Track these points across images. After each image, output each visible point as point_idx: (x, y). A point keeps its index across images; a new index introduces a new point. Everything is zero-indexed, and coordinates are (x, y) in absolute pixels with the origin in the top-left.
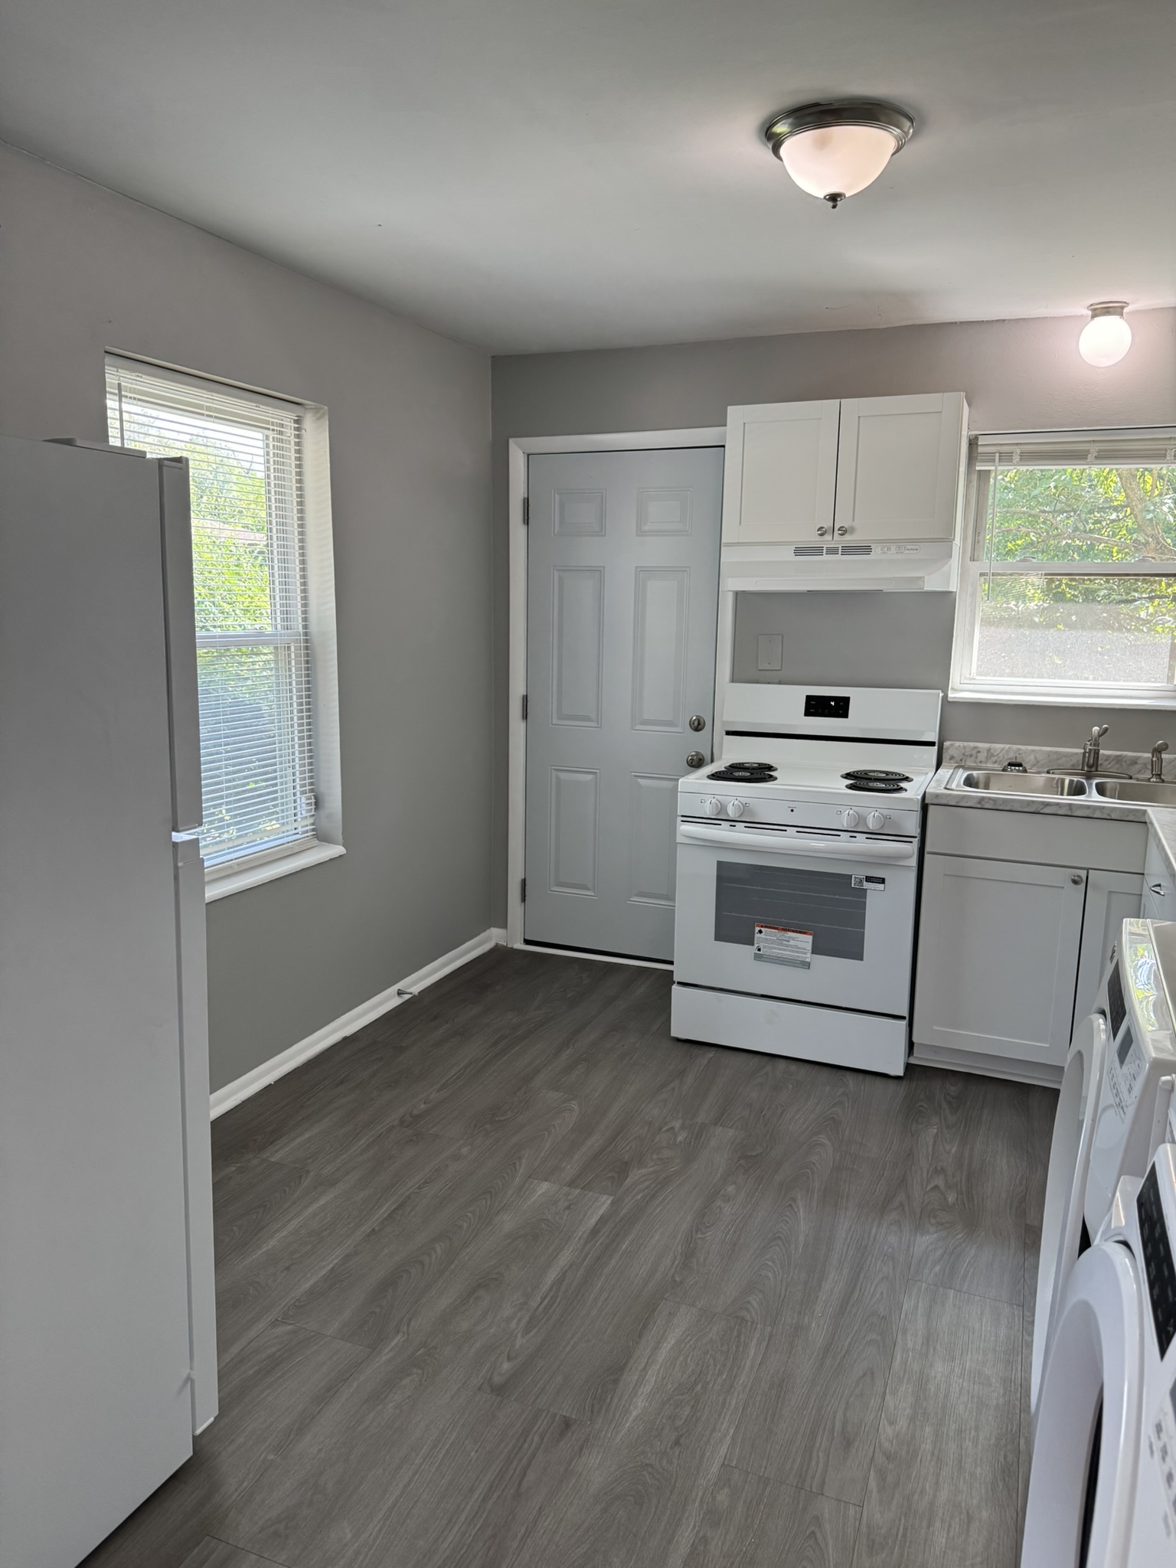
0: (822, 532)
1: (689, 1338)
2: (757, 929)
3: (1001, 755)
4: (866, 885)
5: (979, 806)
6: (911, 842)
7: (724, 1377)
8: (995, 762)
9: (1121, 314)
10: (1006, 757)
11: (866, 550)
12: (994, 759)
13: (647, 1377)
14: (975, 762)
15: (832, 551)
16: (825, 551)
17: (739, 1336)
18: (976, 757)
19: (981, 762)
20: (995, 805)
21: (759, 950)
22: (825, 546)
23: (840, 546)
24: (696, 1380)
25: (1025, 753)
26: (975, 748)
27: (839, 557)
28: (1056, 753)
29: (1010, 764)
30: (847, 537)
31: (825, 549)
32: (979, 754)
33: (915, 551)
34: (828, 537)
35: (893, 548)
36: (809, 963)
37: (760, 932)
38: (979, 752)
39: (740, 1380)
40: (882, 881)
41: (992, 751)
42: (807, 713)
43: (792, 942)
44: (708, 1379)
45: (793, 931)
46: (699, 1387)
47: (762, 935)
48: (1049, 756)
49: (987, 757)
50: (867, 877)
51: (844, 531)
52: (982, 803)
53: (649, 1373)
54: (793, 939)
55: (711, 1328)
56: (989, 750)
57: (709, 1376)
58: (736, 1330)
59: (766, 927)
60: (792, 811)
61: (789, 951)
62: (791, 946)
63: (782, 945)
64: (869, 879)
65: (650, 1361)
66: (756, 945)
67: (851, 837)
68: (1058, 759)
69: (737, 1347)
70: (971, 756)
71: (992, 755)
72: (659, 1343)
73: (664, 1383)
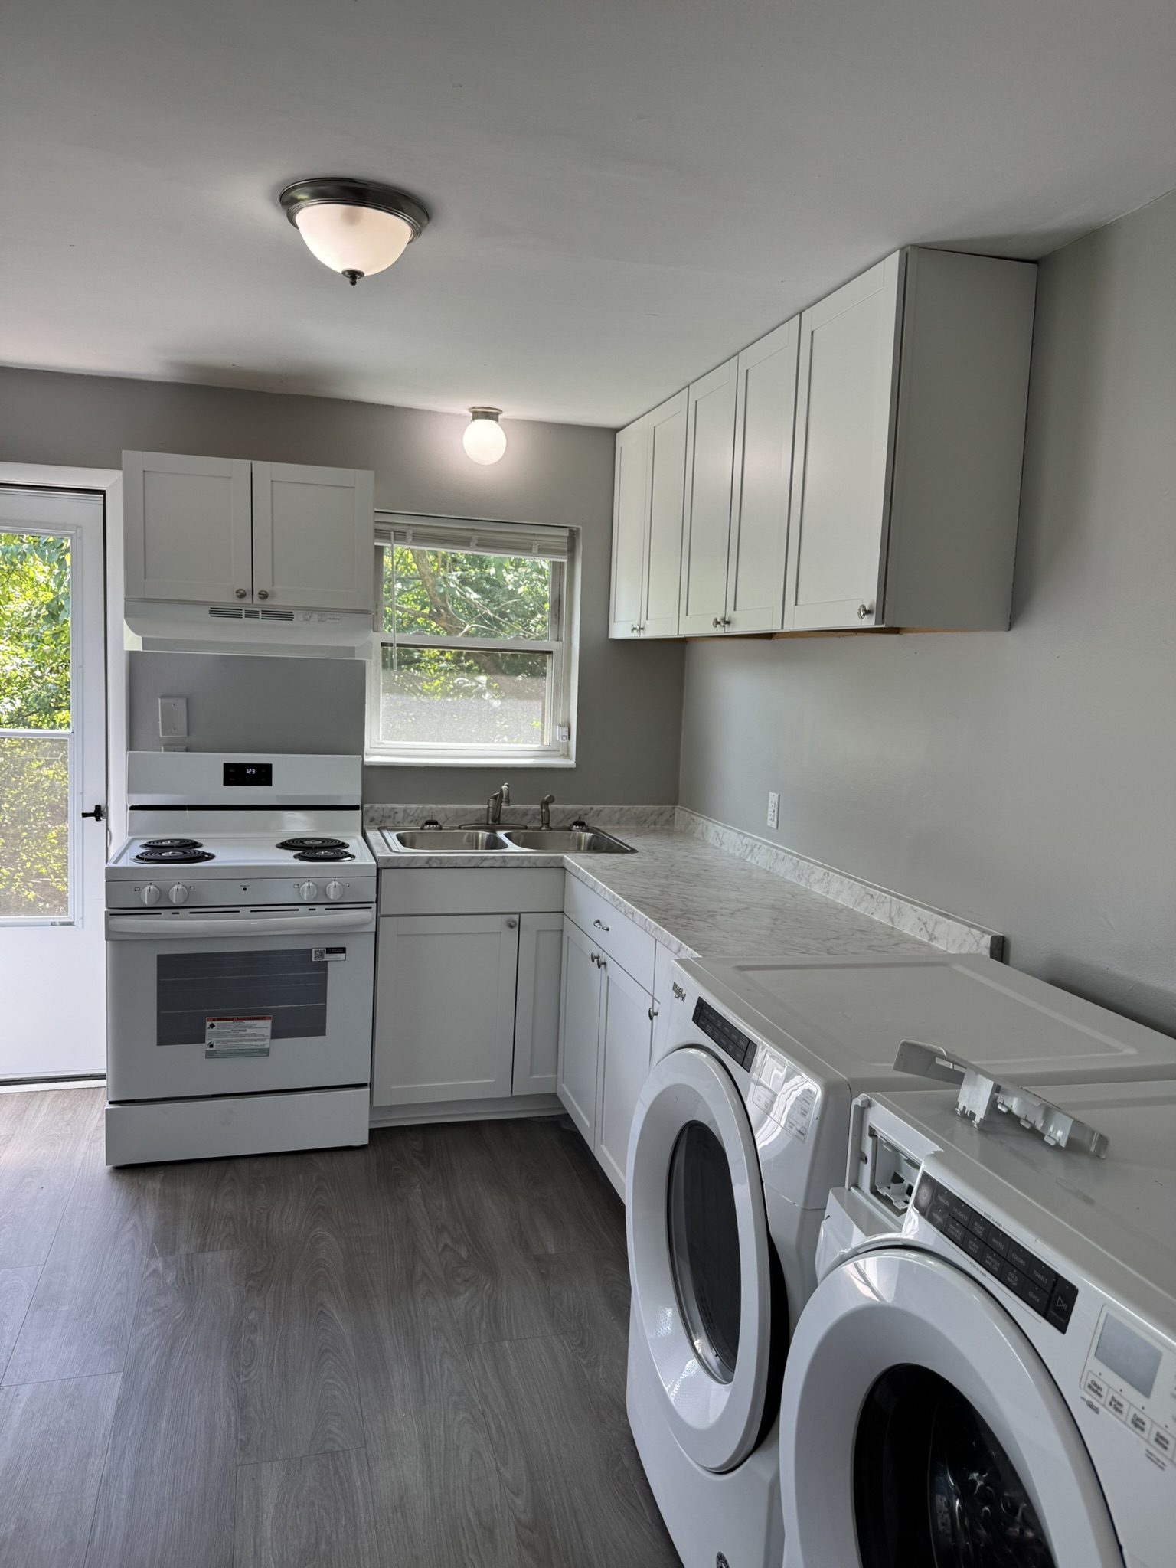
0: (242, 595)
1: (287, 1496)
2: (208, 1024)
3: (416, 814)
4: (327, 957)
5: (427, 866)
6: (370, 908)
7: (343, 1522)
8: (412, 821)
9: (497, 420)
10: (420, 816)
11: (286, 615)
12: (410, 819)
13: (263, 1560)
14: (394, 823)
15: (252, 614)
16: (244, 614)
17: (337, 1472)
18: (394, 818)
19: (398, 822)
20: (441, 863)
21: (211, 1046)
22: (244, 609)
23: (260, 610)
24: (316, 1539)
25: (437, 811)
26: (393, 809)
27: (259, 621)
28: (463, 809)
29: (428, 823)
30: (268, 602)
31: (243, 612)
32: (397, 815)
33: (337, 621)
34: (248, 600)
35: (315, 618)
36: (269, 1049)
37: (212, 1026)
38: (396, 813)
39: (360, 1518)
40: (343, 950)
41: (408, 811)
42: (227, 782)
43: (249, 1031)
44: (329, 1532)
45: (250, 1019)
46: (323, 1547)
47: (214, 1030)
48: (457, 812)
49: (404, 817)
50: (327, 949)
51: (264, 596)
52: (430, 862)
53: (263, 1556)
54: (251, 1027)
55: (305, 1477)
56: (405, 810)
57: (328, 1529)
58: (331, 1467)
59: (218, 1020)
60: (245, 889)
61: (247, 1041)
62: (249, 1035)
63: (238, 1035)
64: (330, 951)
65: (258, 1541)
66: (207, 1042)
67: (310, 910)
68: (464, 815)
69: (341, 1484)
70: (389, 817)
71: (409, 815)
72: (257, 1517)
73: (285, 1560)
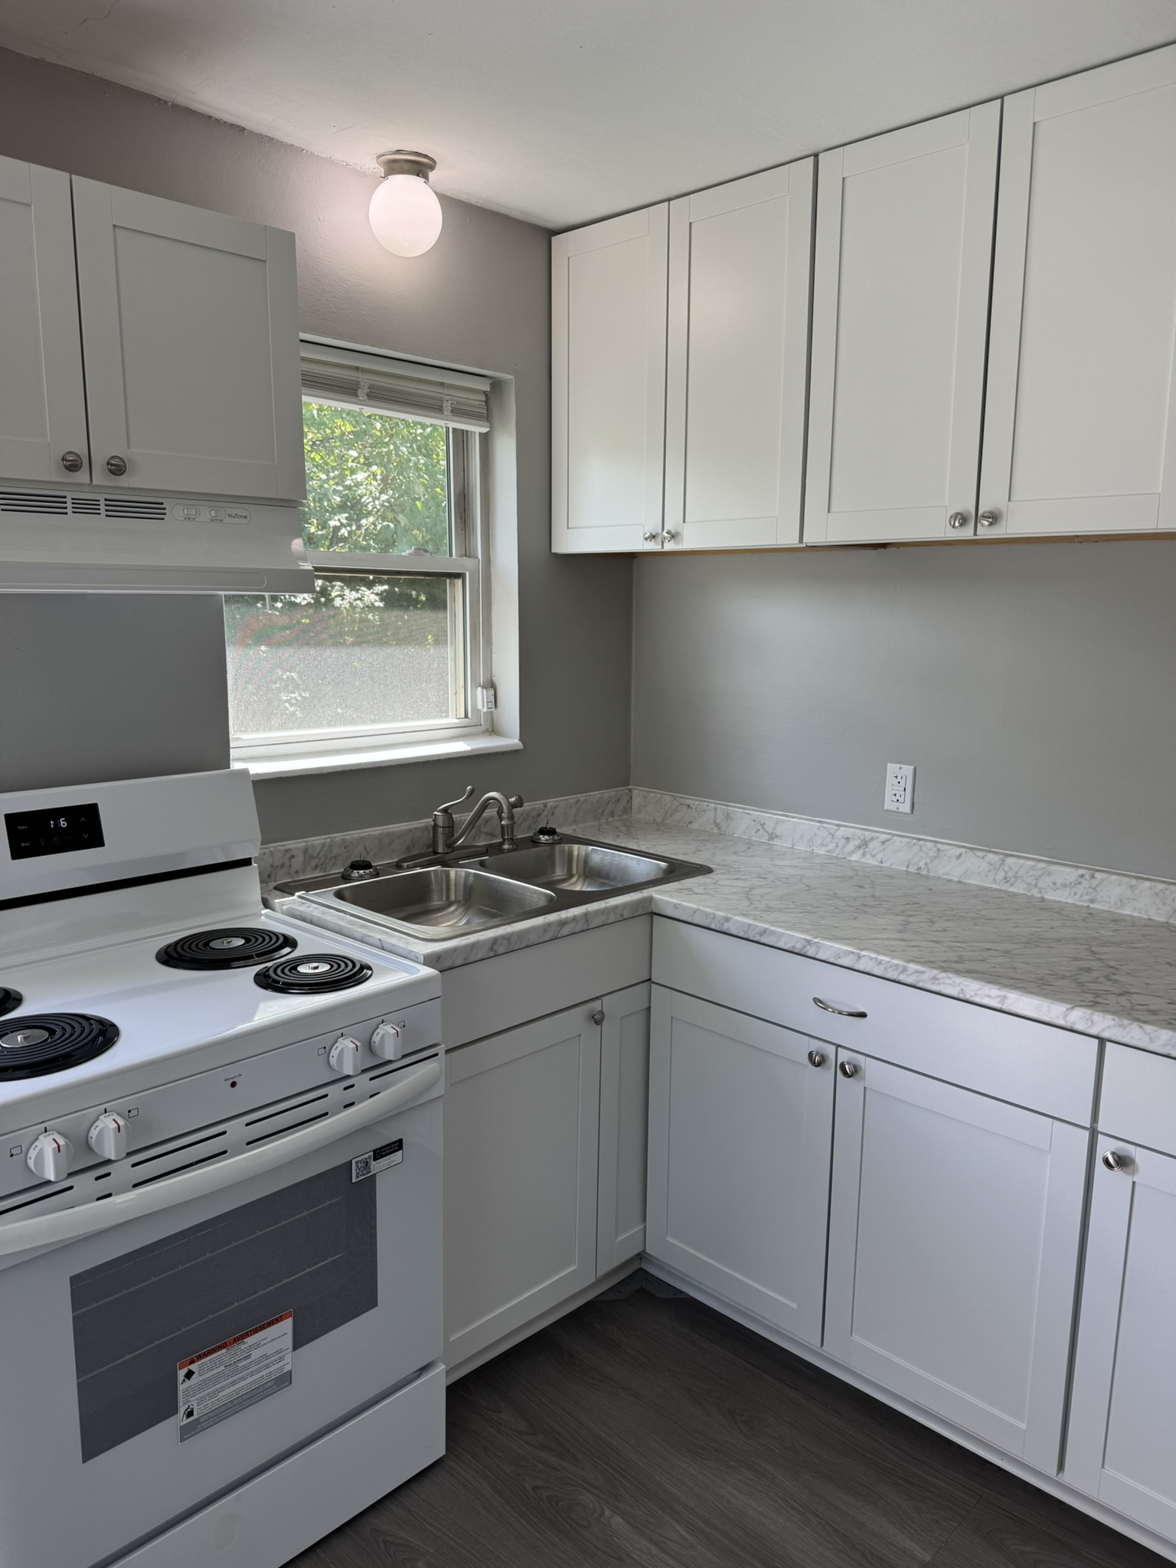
0: (73, 464)
2: (182, 1373)
3: (322, 854)
4: (376, 1166)
6: (436, 1055)
8: (316, 867)
9: (426, 177)
10: (329, 856)
11: (148, 508)
12: (313, 863)
14: (289, 874)
15: (86, 507)
16: (69, 505)
18: (290, 866)
19: (297, 872)
21: (190, 1414)
22: (69, 496)
23: (101, 498)
25: (352, 843)
26: (287, 851)
27: (101, 520)
28: (388, 835)
29: (355, 866)
30: (123, 481)
31: (69, 500)
32: (293, 860)
33: (242, 521)
34: (82, 477)
35: (207, 513)
36: (290, 1372)
37: (189, 1375)
38: (293, 857)
40: (398, 1145)
41: (310, 851)
42: (17, 853)
43: (256, 1354)
45: (256, 1331)
47: (195, 1379)
48: (380, 840)
49: (304, 862)
50: (374, 1151)
51: (117, 468)
54: (257, 1345)
56: (306, 850)
59: (200, 1357)
60: (233, 1085)
61: (252, 1374)
62: (258, 1361)
63: (237, 1371)
64: (379, 1154)
66: (182, 1410)
67: (345, 1089)
68: (390, 844)
70: (282, 866)
71: (312, 857)
